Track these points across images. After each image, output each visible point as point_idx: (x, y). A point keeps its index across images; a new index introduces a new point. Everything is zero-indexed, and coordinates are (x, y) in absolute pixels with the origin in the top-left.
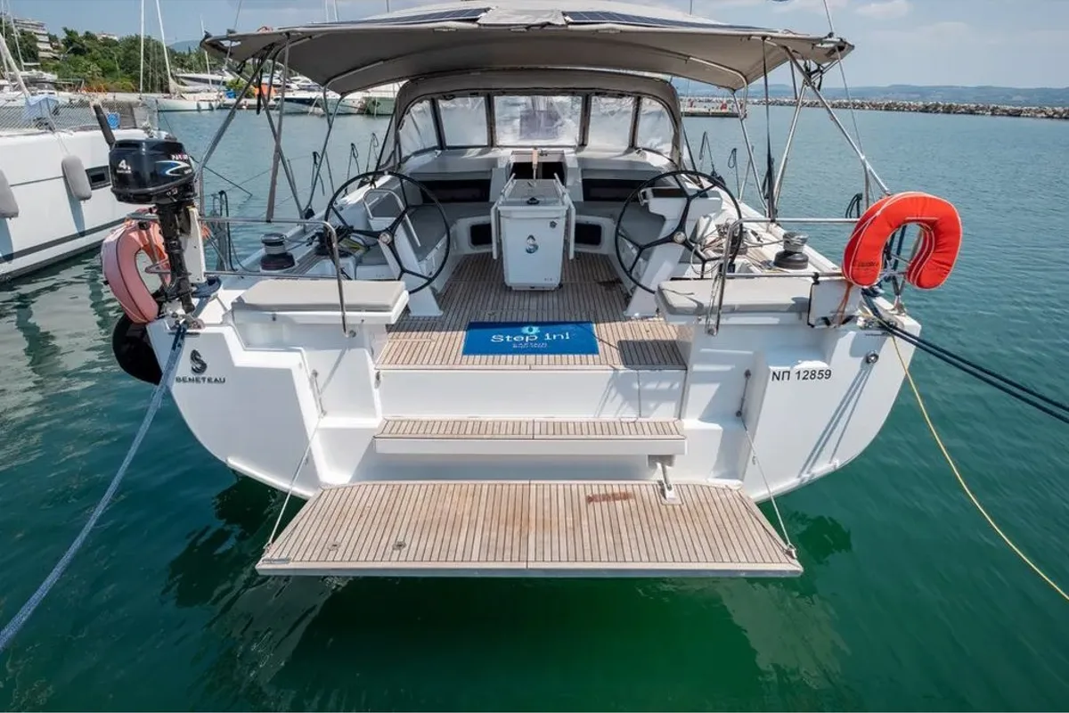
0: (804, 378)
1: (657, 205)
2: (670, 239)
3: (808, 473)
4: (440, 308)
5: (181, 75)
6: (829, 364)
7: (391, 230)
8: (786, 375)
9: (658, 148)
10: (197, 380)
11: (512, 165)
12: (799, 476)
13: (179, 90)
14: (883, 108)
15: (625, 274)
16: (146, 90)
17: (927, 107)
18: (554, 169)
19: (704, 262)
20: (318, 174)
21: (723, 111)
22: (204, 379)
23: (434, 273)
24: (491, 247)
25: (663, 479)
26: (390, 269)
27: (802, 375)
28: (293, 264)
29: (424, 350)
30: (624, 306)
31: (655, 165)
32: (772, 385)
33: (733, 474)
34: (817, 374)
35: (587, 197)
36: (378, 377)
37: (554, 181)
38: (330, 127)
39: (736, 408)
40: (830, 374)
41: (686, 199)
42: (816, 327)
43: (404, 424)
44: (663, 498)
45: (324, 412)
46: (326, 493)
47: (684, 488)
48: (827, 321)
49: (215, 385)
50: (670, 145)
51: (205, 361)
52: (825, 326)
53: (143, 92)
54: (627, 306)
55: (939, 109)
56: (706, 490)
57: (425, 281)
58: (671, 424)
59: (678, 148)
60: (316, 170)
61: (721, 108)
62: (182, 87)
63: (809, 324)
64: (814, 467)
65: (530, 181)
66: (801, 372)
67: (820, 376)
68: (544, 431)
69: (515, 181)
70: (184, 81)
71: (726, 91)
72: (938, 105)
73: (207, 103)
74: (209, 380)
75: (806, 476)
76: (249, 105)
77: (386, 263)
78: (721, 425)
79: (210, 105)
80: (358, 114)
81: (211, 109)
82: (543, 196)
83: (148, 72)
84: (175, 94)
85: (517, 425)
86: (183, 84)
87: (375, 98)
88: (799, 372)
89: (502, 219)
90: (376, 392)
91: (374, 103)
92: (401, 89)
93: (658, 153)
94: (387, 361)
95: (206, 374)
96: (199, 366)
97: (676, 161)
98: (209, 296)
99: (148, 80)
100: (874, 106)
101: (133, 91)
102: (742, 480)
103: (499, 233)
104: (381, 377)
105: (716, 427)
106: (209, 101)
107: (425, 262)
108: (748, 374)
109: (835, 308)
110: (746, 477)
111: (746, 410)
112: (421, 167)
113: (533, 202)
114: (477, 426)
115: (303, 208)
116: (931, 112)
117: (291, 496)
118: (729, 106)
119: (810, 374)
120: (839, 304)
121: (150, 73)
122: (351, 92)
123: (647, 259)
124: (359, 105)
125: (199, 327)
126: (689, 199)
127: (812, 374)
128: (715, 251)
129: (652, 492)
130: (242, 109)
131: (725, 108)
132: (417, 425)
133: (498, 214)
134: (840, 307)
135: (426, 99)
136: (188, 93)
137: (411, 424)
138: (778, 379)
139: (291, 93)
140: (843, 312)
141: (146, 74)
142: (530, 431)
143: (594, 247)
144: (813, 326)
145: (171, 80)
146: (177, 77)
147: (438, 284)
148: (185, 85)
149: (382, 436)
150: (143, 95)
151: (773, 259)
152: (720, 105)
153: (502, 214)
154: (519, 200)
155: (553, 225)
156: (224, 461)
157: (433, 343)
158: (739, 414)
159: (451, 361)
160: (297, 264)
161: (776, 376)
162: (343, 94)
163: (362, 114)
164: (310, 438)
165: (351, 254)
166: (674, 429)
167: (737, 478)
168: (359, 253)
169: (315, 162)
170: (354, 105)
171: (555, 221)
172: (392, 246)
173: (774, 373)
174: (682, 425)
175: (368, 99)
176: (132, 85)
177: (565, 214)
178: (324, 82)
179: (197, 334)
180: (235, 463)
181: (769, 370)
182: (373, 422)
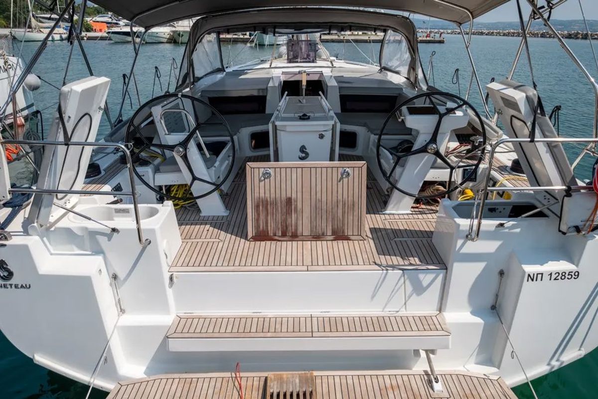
0: (555, 279)
1: (413, 121)
2: (424, 150)
3: (558, 360)
4: (227, 207)
5: (39, 16)
6: (577, 266)
7: (184, 144)
8: (540, 276)
9: (397, 69)
10: (5, 286)
11: (282, 82)
12: (549, 364)
13: (39, 26)
14: (539, 36)
15: (384, 179)
16: (15, 26)
17: (570, 35)
18: (316, 87)
19: (452, 168)
20: (126, 91)
21: (428, 39)
22: (11, 285)
23: (221, 179)
24: (269, 150)
25: (428, 369)
26: (183, 176)
27: (554, 276)
28: (100, 173)
29: (213, 251)
30: (382, 204)
31: (395, 82)
32: (527, 285)
33: (489, 361)
34: (566, 275)
35: (344, 108)
36: (171, 279)
37: (320, 97)
38: (137, 54)
39: (490, 301)
40: (578, 275)
41: (438, 116)
42: (567, 235)
43: (196, 321)
44: (431, 391)
45: (122, 311)
46: (123, 388)
47: (448, 377)
48: (578, 229)
49: (22, 290)
50: (407, 68)
51: (12, 270)
52: (576, 233)
53: (13, 28)
54: (385, 206)
55: (579, 36)
56: (468, 379)
57: (213, 187)
58: (434, 318)
59: (414, 69)
60: (125, 88)
61: (427, 37)
62: (39, 24)
63: (560, 231)
64: (563, 355)
65: (300, 98)
66: (553, 275)
67: (570, 277)
68: (321, 329)
69: (287, 97)
70: (41, 19)
71: (455, 25)
72: (578, 33)
73: (59, 35)
74: (16, 286)
75: (556, 364)
76: (89, 37)
77: (179, 171)
78: (482, 318)
79: (61, 37)
80: (167, 43)
81: (62, 39)
82: (312, 112)
83: (16, 13)
84: (35, 29)
85: (297, 320)
86: (41, 22)
87: (180, 31)
88: (551, 274)
89: (278, 131)
90: (170, 292)
91: (179, 35)
92: (194, 24)
93: (397, 73)
94: (180, 263)
95: (13, 281)
96: (6, 274)
97: (412, 79)
98: (22, 205)
99: (16, 20)
100: (533, 35)
101: (5, 27)
102: (499, 368)
103: (276, 142)
104: (175, 279)
105: (479, 320)
106: (60, 34)
107: (213, 168)
108: (502, 273)
109: (586, 217)
110: (502, 365)
111: (500, 305)
112: (210, 86)
113: (304, 118)
114: (261, 323)
115: (113, 120)
116: (573, 38)
117: (93, 388)
118: (432, 35)
119: (560, 275)
120: (589, 215)
121: (18, 15)
122: (153, 26)
123: (403, 166)
124: (168, 36)
125: (6, 239)
126: (441, 116)
127: (562, 276)
128: (456, 157)
129: (420, 383)
130: (84, 39)
131: (429, 37)
132: (207, 321)
133: (275, 128)
134: (590, 217)
135: (214, 32)
136: (45, 28)
137: (202, 321)
138: (533, 280)
139: (119, 28)
140: (593, 221)
141: (15, 15)
142: (309, 329)
143: (351, 149)
144: (564, 233)
145: (33, 20)
146: (37, 17)
147: (225, 188)
148: (43, 23)
149: (175, 335)
150: (13, 30)
151: (509, 164)
152: (426, 35)
153: (278, 128)
154: (292, 115)
155: (321, 136)
156: (32, 357)
157: (221, 244)
158: (493, 307)
159: (237, 263)
160: (103, 173)
161: (531, 278)
162: (147, 28)
163: (170, 43)
164: (109, 337)
165: (151, 163)
166: (438, 327)
167: (494, 366)
168: (158, 161)
169: (125, 82)
170: (164, 36)
171: (323, 133)
172: (185, 158)
173: (529, 275)
174: (444, 319)
175: (174, 32)
176: (5, 23)
177: (331, 127)
178: (132, 18)
179: (5, 245)
180: (41, 359)
181: (524, 272)
182: (167, 319)
